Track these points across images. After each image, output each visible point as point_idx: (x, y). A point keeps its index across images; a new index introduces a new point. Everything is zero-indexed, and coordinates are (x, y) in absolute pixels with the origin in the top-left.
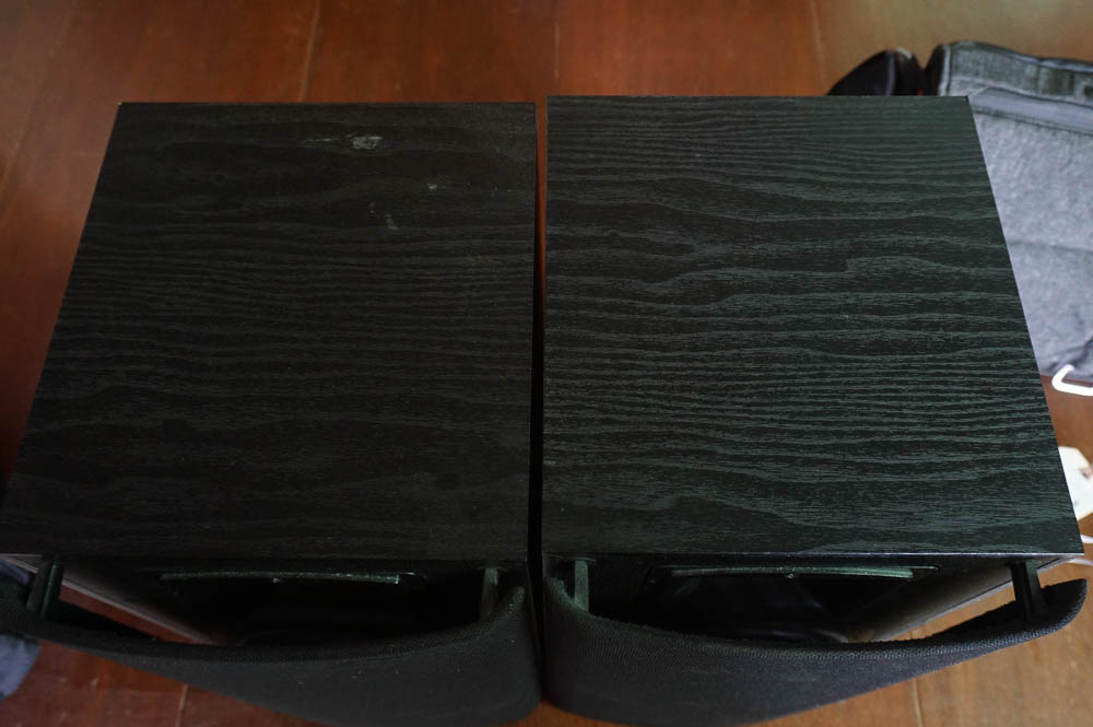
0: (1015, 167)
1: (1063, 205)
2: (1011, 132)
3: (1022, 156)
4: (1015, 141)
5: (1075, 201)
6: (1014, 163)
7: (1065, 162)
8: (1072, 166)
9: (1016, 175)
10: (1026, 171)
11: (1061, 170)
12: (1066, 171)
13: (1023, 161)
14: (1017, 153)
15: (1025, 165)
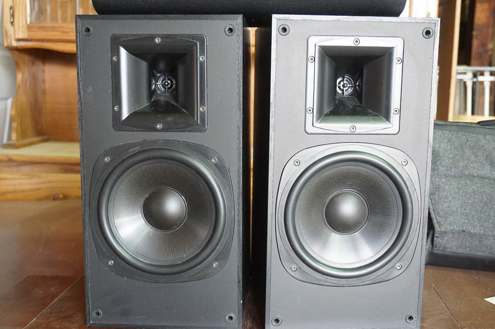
0: (447, 146)
1: (473, 158)
2: (440, 133)
3: (448, 141)
4: (443, 136)
5: (477, 156)
6: (446, 145)
7: (466, 141)
8: (469, 142)
9: (449, 149)
10: (452, 146)
11: (465, 144)
12: (468, 144)
13: (449, 143)
14: (446, 140)
15: (451, 145)
